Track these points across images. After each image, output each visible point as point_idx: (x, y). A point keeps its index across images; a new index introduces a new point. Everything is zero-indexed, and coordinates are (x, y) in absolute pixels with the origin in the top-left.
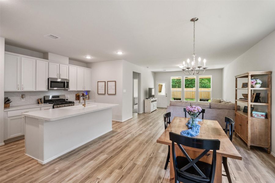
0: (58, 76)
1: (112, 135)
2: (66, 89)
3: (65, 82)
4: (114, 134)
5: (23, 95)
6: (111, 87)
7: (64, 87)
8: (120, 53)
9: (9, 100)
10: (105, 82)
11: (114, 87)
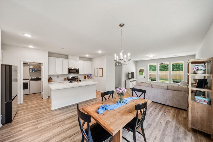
0: (73, 67)
1: (93, 101)
2: (78, 73)
3: (76, 70)
5: (58, 76)
7: (76, 72)
8: (100, 52)
9: (51, 79)
10: (98, 69)
11: (102, 72)
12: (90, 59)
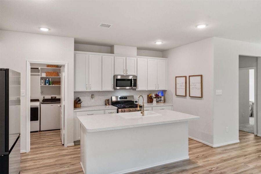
0: (125, 72)
1: (184, 168)
2: (134, 88)
3: (131, 79)
4: (188, 167)
5: (93, 95)
6: (195, 85)
7: (131, 86)
8: (202, 27)
9: (80, 100)
10: (186, 77)
11: (200, 85)
12: (162, 53)
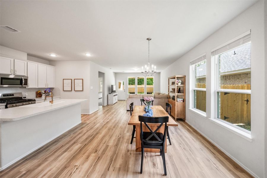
0: (13, 72)
2: (24, 86)
3: (22, 79)
4: (84, 126)
6: (78, 84)
7: (21, 84)
8: (88, 55)
10: (72, 80)
11: (82, 84)
